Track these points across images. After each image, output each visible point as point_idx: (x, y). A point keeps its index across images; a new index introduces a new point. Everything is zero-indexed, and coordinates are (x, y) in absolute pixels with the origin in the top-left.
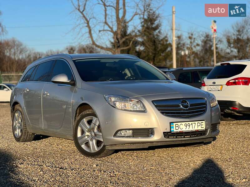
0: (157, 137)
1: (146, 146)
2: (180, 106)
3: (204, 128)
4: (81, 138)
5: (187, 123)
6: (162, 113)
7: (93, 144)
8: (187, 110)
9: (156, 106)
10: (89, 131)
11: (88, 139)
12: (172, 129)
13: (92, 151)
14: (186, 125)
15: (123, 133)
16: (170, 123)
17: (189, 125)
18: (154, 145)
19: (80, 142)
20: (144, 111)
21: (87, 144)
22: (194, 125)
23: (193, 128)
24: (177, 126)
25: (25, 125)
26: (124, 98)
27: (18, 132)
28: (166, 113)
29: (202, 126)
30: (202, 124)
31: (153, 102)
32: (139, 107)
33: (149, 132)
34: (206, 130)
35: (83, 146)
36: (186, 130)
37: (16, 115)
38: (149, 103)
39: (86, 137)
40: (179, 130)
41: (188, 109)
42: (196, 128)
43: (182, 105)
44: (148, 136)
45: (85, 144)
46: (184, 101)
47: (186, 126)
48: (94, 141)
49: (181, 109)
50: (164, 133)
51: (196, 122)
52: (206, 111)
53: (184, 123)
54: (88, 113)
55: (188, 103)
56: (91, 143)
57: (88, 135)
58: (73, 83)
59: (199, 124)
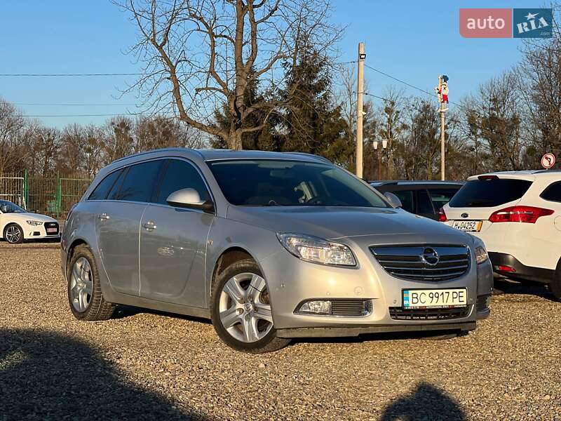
0: (376, 316)
1: (355, 333)
2: (420, 260)
3: (465, 303)
4: (227, 314)
5: (434, 292)
6: (388, 271)
7: (251, 326)
8: (433, 267)
9: (377, 258)
10: (243, 301)
11: (241, 316)
12: (406, 303)
13: (249, 340)
14: (431, 295)
15: (313, 306)
16: (403, 290)
17: (437, 295)
18: (370, 332)
19: (223, 321)
20: (354, 267)
21: (238, 325)
22: (446, 295)
23: (445, 301)
24: (415, 296)
25: (99, 286)
26: (316, 239)
27: (81, 301)
28: (396, 271)
29: (461, 299)
30: (461, 294)
31: (370, 248)
32: (343, 258)
33: (362, 306)
34: (468, 305)
35: (230, 330)
36: (432, 304)
37: (79, 265)
38: (364, 250)
39: (237, 313)
40: (419, 305)
41: (435, 264)
42: (450, 303)
43: (425, 257)
44: (360, 313)
45: (234, 325)
46: (428, 249)
47: (432, 297)
48: (253, 321)
49: (423, 265)
50: (390, 308)
51: (451, 291)
52: (469, 270)
53: (427, 292)
54: (242, 265)
55: (435, 254)
56: (246, 324)
57: (240, 309)
58: (209, 208)
59: (455, 295)
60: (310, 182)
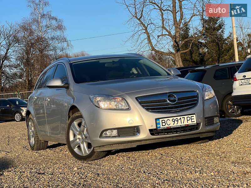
0: (143, 135)
1: (134, 145)
2: (166, 101)
3: (195, 122)
4: (73, 141)
5: (175, 118)
6: (147, 109)
7: (84, 146)
8: (174, 104)
9: (140, 103)
10: (80, 134)
11: (79, 142)
12: (158, 126)
13: (84, 155)
14: (173, 120)
15: (108, 133)
16: (156, 119)
17: (177, 120)
18: (143, 144)
19: (72, 145)
20: (129, 109)
21: (79, 147)
22: (182, 119)
23: (182, 122)
24: (164, 121)
25: (36, 133)
27: (32, 140)
28: (151, 109)
29: (193, 120)
30: (192, 118)
31: (137, 99)
32: (123, 105)
33: (135, 130)
34: (198, 124)
35: (76, 150)
36: (174, 125)
37: (30, 123)
38: (133, 100)
39: (78, 140)
40: (167, 126)
42: (186, 123)
43: (169, 100)
44: (134, 135)
46: (170, 95)
47: (174, 121)
49: (169, 104)
50: (149, 130)
51: (186, 117)
52: (198, 103)
53: (171, 119)
54: (77, 115)
55: (175, 97)
56: (82, 146)
57: (79, 138)
58: (66, 86)
59: (188, 119)
60: (137, 68)
